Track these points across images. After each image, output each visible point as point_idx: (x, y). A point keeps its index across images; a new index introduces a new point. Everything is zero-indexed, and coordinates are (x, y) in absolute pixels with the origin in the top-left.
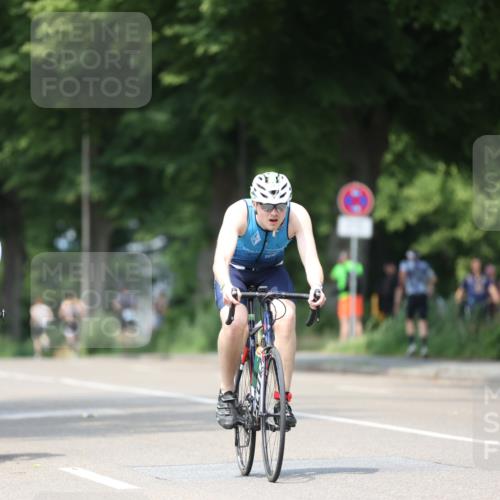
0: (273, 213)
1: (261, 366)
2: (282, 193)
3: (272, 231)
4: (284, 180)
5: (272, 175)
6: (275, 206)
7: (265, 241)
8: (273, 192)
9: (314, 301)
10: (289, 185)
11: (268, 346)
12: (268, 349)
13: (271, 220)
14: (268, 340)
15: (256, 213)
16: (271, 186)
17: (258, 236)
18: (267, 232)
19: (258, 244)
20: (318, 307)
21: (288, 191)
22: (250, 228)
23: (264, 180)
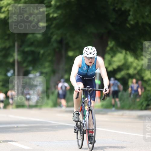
0: (91, 60)
1: (87, 113)
2: (93, 53)
3: (90, 66)
4: (94, 49)
5: (90, 47)
6: (91, 58)
7: (88, 69)
8: (91, 53)
9: (105, 92)
10: (96, 51)
12: (90, 107)
13: (90, 62)
14: (89, 104)
15: (85, 60)
16: (90, 51)
17: (86, 67)
18: (89, 66)
19: (86, 70)
21: (95, 53)
22: (83, 65)
23: (87, 49)
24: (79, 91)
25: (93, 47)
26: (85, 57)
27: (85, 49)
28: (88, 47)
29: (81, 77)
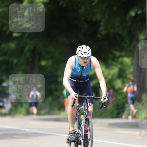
0: (85, 60)
1: (83, 122)
2: (88, 53)
3: (84, 66)
4: (88, 48)
5: (84, 46)
6: (85, 58)
7: (82, 70)
8: (85, 53)
9: (104, 100)
10: (90, 50)
11: (86, 115)
13: (84, 63)
14: (86, 113)
15: (78, 60)
16: (84, 50)
17: (79, 69)
18: (83, 67)
19: (80, 71)
20: (105, 102)
21: (90, 52)
22: (76, 66)
23: (81, 48)
24: (76, 98)
25: (87, 46)
26: (79, 56)
27: (78, 48)
28: (82, 46)
29: (75, 81)
